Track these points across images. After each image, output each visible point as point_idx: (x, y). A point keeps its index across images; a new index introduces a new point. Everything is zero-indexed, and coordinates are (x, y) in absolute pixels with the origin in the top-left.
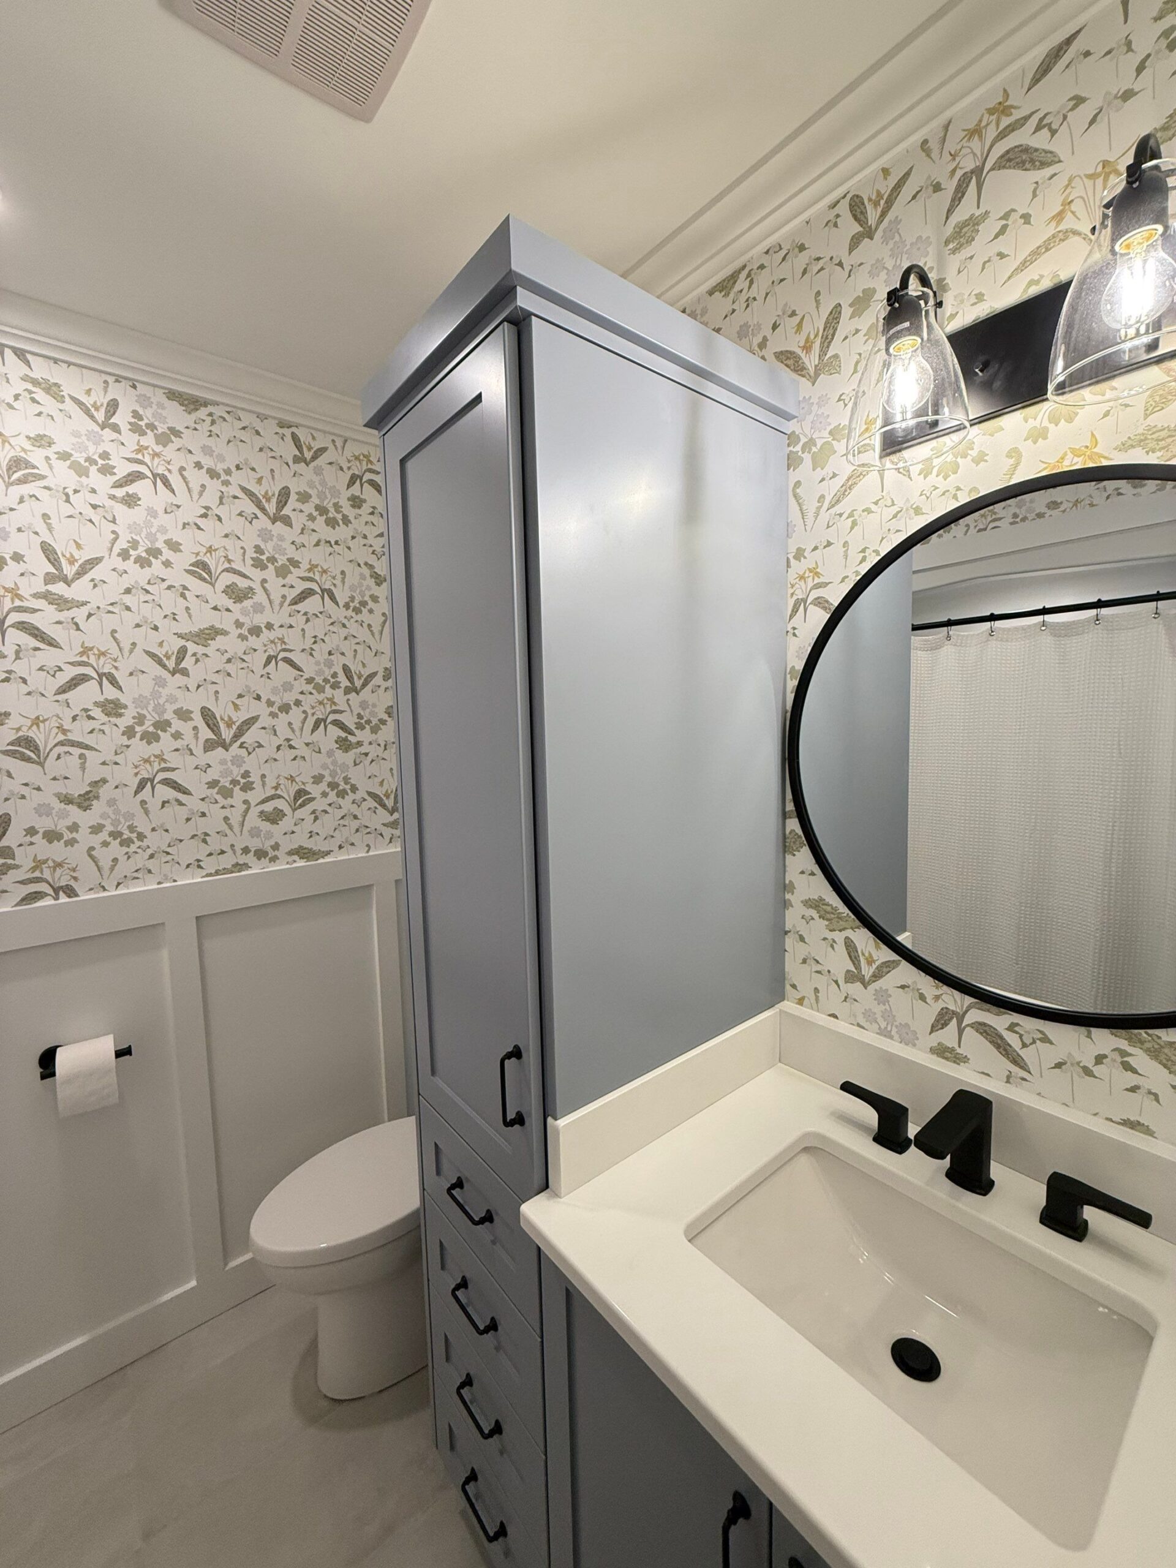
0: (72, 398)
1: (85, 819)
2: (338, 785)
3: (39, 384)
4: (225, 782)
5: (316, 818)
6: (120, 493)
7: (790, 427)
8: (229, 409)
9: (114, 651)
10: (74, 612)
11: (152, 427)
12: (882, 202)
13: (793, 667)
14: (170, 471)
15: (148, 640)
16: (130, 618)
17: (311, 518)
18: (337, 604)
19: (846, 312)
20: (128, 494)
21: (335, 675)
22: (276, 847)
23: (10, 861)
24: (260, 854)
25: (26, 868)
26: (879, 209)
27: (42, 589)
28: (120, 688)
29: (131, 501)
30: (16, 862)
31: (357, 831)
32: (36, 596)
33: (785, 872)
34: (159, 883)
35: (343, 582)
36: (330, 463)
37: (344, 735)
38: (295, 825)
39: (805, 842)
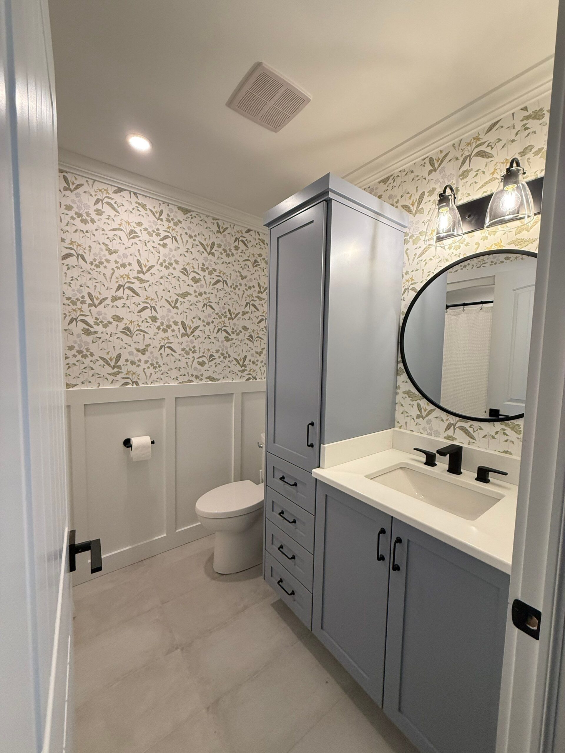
0: (150, 209)
1: (143, 358)
2: (224, 354)
3: (140, 204)
4: (187, 349)
5: (216, 366)
6: (161, 243)
7: (405, 230)
8: (197, 213)
9: (156, 299)
10: (145, 284)
11: (173, 219)
12: (440, 161)
13: (403, 311)
14: (177, 235)
15: (167, 296)
16: (162, 287)
17: (221, 254)
18: (228, 286)
19: (426, 194)
20: (164, 243)
21: (225, 313)
22: (202, 375)
23: (120, 370)
24: (197, 377)
25: (124, 373)
26: (439, 163)
27: (136, 275)
28: (157, 312)
29: (165, 246)
30: (122, 371)
31: (229, 372)
32: (134, 278)
33: (397, 382)
34: (164, 384)
35: (230, 278)
36: (229, 233)
37: (227, 335)
38: (209, 367)
39: (405, 371)
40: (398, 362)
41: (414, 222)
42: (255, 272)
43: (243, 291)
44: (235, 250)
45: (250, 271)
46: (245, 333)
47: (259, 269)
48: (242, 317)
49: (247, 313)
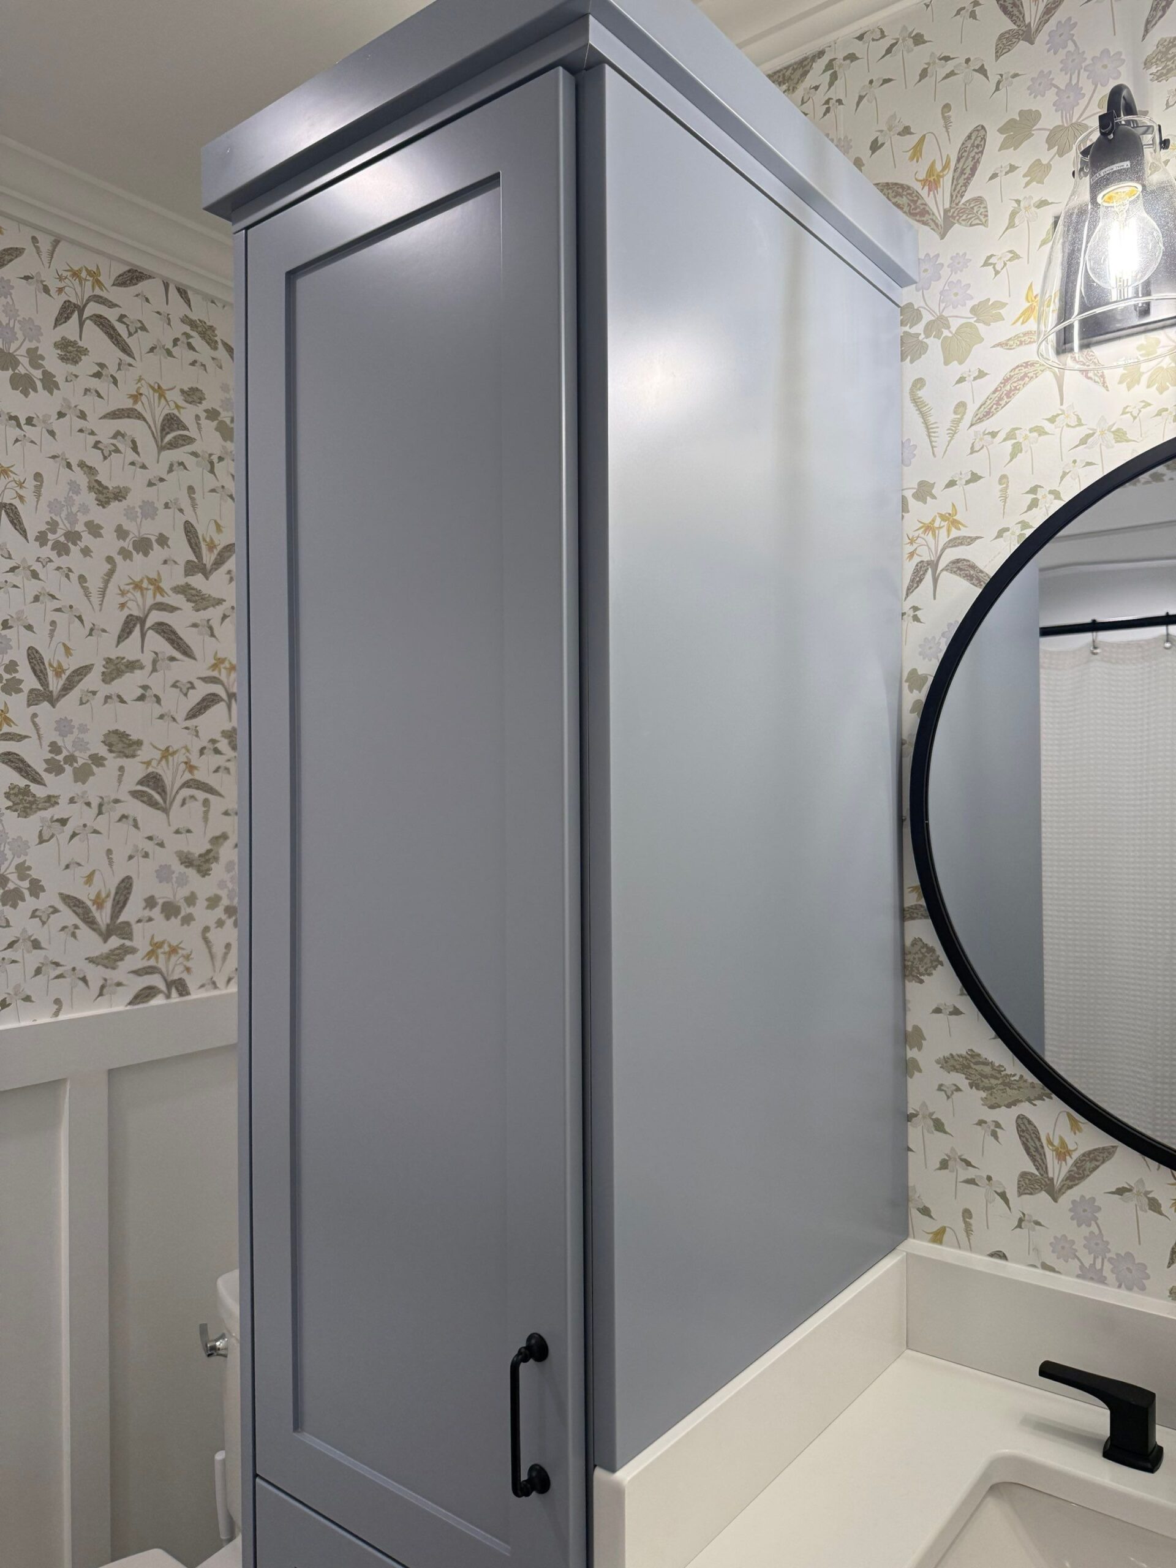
7: (907, 296)
13: (914, 671)
19: (993, 138)
26: (1042, 4)
31: (36, 970)
33: (906, 1011)
40: (904, 914)
41: (945, 260)
42: (170, 470)
43: (110, 560)
44: (63, 359)
45: (144, 467)
46: (121, 769)
47: (190, 461)
48: (105, 690)
49: (133, 666)
